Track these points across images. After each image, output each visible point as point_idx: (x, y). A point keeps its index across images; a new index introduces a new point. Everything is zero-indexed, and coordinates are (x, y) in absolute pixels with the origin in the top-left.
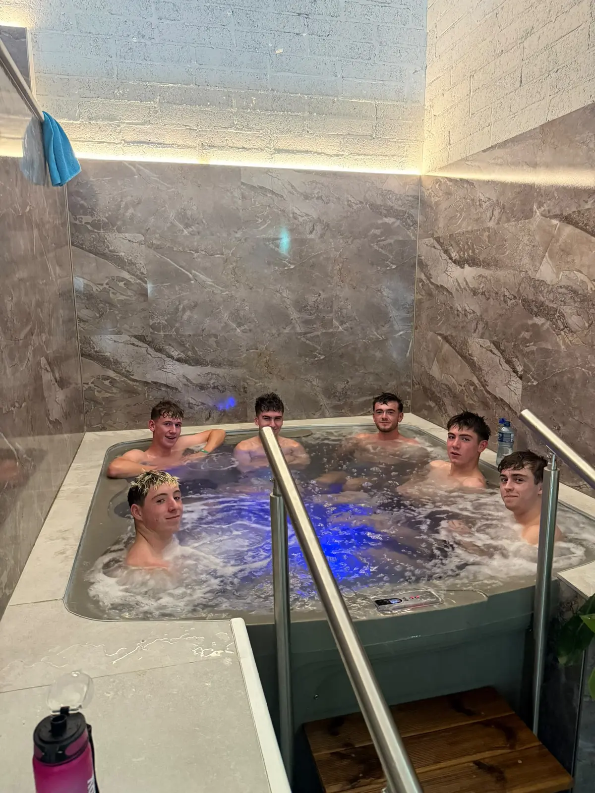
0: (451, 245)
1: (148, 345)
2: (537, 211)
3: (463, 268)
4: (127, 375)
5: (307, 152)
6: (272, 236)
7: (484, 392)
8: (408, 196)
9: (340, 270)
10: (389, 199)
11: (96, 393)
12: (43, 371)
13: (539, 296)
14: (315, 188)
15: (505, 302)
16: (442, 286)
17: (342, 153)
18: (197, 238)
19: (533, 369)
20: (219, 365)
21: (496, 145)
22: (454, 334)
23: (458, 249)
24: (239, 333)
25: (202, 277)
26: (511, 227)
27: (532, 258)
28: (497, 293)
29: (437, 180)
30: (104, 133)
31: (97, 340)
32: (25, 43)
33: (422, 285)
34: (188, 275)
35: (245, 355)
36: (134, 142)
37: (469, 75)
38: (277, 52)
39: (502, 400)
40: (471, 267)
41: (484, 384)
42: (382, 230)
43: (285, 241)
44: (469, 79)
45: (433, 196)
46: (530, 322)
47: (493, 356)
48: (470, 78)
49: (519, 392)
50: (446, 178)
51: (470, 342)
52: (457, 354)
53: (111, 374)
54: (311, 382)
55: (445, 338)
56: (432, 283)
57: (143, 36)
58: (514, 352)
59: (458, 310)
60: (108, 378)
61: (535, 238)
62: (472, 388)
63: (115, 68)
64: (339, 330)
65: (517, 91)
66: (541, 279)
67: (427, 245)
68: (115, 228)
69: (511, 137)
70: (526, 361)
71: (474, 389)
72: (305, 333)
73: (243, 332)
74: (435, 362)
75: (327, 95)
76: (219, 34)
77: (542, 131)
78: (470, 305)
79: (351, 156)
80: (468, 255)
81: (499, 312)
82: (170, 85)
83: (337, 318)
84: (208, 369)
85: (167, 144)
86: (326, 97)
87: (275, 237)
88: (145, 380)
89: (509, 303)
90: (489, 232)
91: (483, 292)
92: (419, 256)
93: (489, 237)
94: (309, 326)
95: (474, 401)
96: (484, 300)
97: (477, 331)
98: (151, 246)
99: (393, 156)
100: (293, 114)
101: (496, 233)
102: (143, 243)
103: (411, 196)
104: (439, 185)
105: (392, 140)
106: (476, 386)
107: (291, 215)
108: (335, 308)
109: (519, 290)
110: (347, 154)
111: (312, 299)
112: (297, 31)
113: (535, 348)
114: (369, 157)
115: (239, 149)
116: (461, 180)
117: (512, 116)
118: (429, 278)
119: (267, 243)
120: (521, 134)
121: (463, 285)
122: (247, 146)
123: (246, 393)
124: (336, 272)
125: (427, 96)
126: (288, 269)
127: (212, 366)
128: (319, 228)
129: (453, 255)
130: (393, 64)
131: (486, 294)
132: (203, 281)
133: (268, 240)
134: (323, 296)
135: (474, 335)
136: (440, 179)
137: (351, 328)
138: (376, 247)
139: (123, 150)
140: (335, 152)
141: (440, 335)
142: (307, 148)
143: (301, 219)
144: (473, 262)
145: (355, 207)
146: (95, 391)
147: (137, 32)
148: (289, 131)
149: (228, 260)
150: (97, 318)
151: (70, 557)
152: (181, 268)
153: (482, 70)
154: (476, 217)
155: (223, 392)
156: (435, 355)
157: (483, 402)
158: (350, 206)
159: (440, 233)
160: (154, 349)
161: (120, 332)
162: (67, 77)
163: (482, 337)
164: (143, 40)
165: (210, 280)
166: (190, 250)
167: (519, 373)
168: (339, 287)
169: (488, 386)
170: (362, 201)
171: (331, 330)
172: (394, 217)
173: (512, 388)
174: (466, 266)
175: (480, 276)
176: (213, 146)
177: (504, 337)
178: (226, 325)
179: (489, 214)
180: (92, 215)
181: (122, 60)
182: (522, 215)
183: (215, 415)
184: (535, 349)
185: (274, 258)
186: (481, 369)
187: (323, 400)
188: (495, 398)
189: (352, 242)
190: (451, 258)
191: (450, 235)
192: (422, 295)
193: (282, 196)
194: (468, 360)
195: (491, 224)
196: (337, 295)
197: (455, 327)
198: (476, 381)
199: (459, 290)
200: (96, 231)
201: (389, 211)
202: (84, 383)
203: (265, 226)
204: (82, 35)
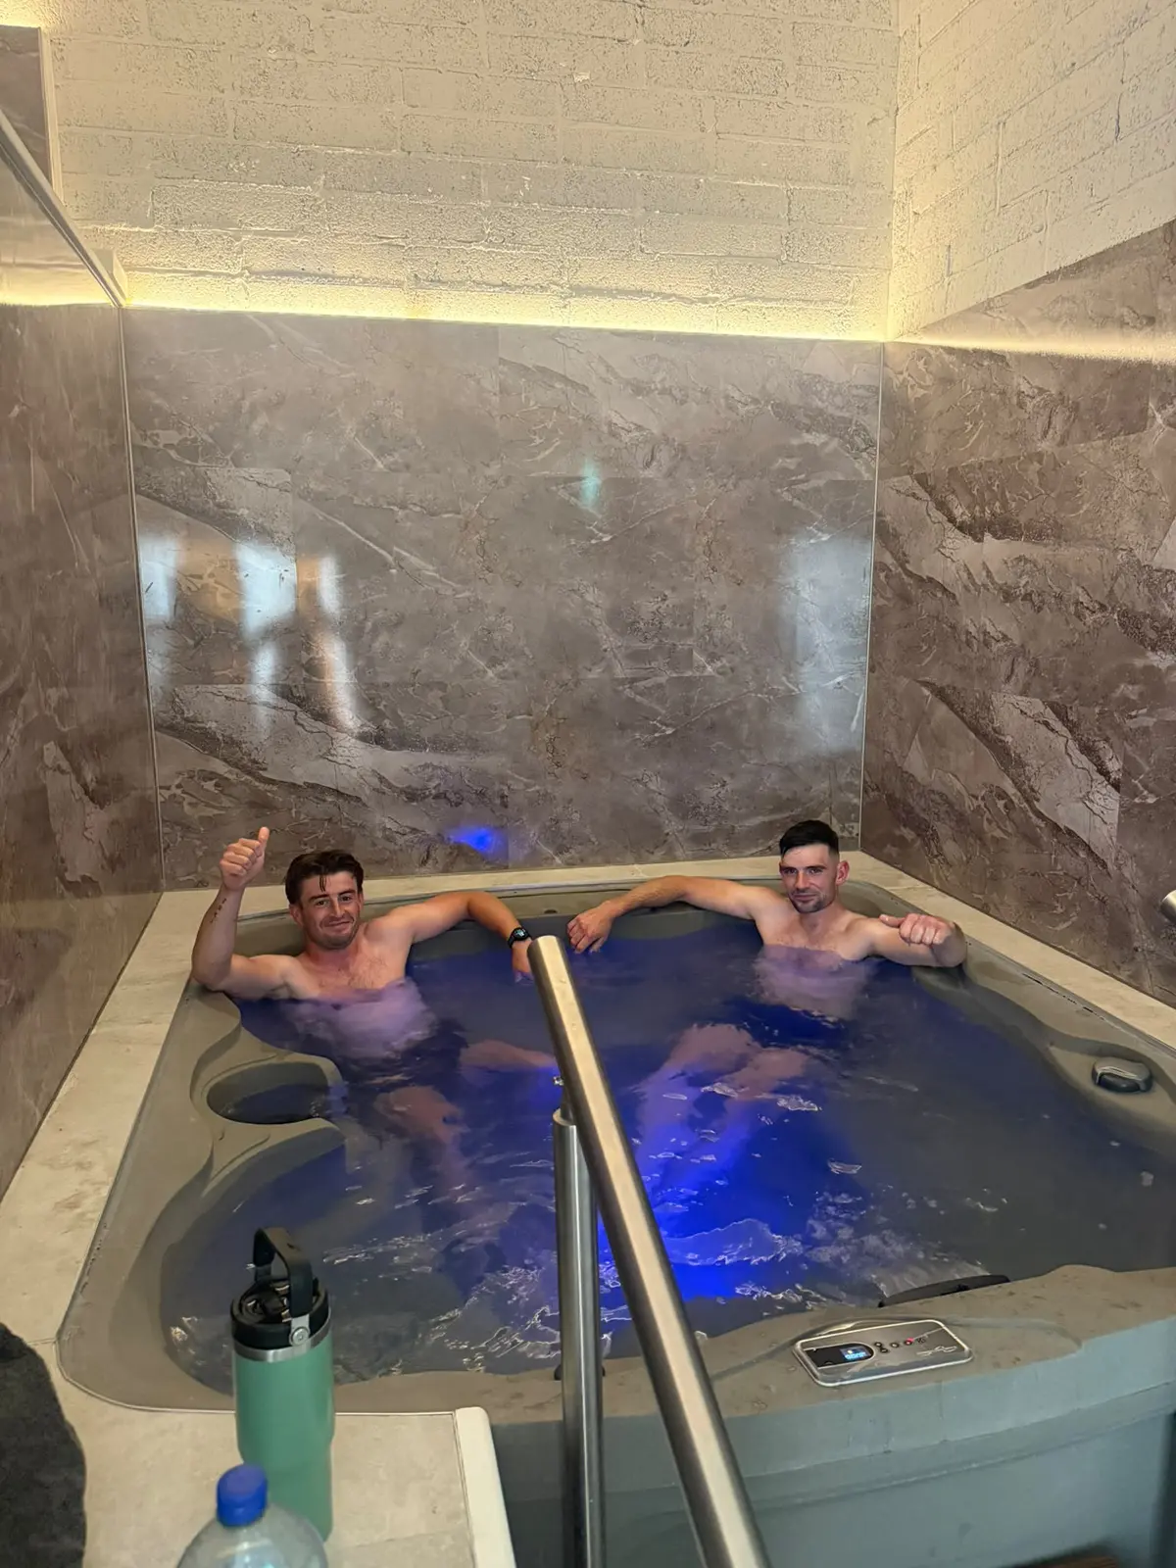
0: (953, 492)
1: (299, 705)
2: (1158, 416)
3: (980, 540)
4: (253, 769)
5: (640, 293)
6: (564, 473)
7: (1031, 814)
8: (856, 387)
9: (709, 545)
10: (816, 393)
11: (187, 808)
12: (50, 773)
13: (1164, 607)
14: (657, 370)
15: (1079, 616)
16: (931, 580)
17: (716, 295)
18: (404, 476)
19: (1147, 769)
20: (450, 748)
21: (1058, 272)
22: (959, 686)
23: (968, 498)
24: (491, 678)
25: (415, 561)
26: (1093, 452)
27: (1145, 520)
28: (1059, 597)
29: (922, 353)
30: (207, 254)
31: (189, 695)
32: (38, 61)
33: (886, 577)
34: (381, 555)
35: (503, 727)
36: (268, 273)
37: (995, 121)
38: (577, 79)
39: (1070, 832)
40: (998, 539)
41: (1030, 796)
42: (799, 460)
43: (592, 482)
44: (994, 130)
45: (912, 387)
46: (1139, 663)
47: (1051, 735)
48: (998, 128)
49: (1113, 817)
50: (942, 347)
51: (995, 703)
52: (965, 727)
53: (220, 767)
54: (645, 784)
55: (941, 694)
56: (910, 574)
57: (291, 47)
58: (1100, 729)
59: (968, 633)
60: (210, 776)
61: (1150, 474)
62: (1001, 804)
63: (231, 114)
64: (706, 674)
65: (1108, 152)
66: (1166, 567)
67: (898, 491)
68: (228, 457)
69: (1094, 253)
70: (1129, 748)
71: (1006, 806)
72: (633, 681)
73: (502, 677)
74: (916, 743)
75: (682, 172)
76: (452, 40)
77: (1168, 236)
78: (996, 621)
79: (733, 302)
80: (993, 514)
81: (1067, 639)
82: (347, 150)
83: (703, 650)
84: (427, 757)
85: (341, 278)
86: (682, 177)
87: (571, 475)
88: (291, 781)
89: (1090, 619)
90: (1040, 462)
91: (1026, 594)
92: (879, 515)
93: (1041, 474)
94: (643, 666)
95: (1005, 832)
96: (1030, 612)
97: (1014, 678)
98: (305, 495)
99: (823, 301)
100: (610, 211)
101: (1056, 464)
102: (289, 488)
103: (863, 386)
104: (925, 364)
105: (821, 267)
106: (1012, 801)
107: (605, 429)
108: (698, 624)
109: (1111, 591)
110: (725, 297)
111: (648, 606)
112: (618, 35)
113: (1150, 722)
114: (773, 304)
115: (495, 286)
116: (975, 351)
117: (1096, 207)
118: (902, 562)
119: (554, 488)
120: (1119, 245)
121: (981, 578)
122: (512, 281)
123: (506, 807)
124: (700, 549)
125: (899, 171)
126: (596, 544)
127: (435, 750)
128: (664, 456)
129: (958, 512)
130: (826, 105)
131: (1035, 597)
132: (419, 570)
133: (555, 481)
134: (673, 599)
135: (1008, 687)
136: (927, 349)
137: (732, 670)
138: (787, 497)
139: (246, 289)
140: (698, 293)
141: (926, 684)
142: (640, 284)
143: (626, 438)
144: (1004, 529)
145: (742, 410)
146: (185, 803)
147: (278, 38)
148: (602, 249)
149: (470, 526)
150: (188, 647)
151: (90, 1216)
152: (368, 542)
153: (1025, 109)
154: (1010, 431)
155: (457, 804)
156: (915, 730)
157: (1025, 836)
158: (731, 408)
159: (927, 466)
160: (312, 714)
161: (237, 677)
162: (126, 134)
163: (1024, 693)
164: (289, 56)
165: (431, 568)
166: (389, 504)
167: (1113, 776)
168: (706, 583)
169: (1038, 800)
170: (757, 396)
171: (689, 673)
172: (826, 431)
173: (1095, 808)
174: (988, 537)
175: (1019, 559)
176: (439, 281)
177: (1075, 693)
178: (465, 662)
179: (1040, 423)
180: (180, 430)
181: (246, 97)
182: (1120, 425)
183: (439, 853)
184: (1151, 724)
185: (569, 520)
186: (1021, 763)
187: (672, 825)
188: (1055, 828)
189: (735, 486)
190: (952, 520)
191: (951, 470)
192: (888, 599)
193: (586, 388)
194: (992, 741)
195: (1045, 446)
196: (702, 599)
197: (962, 669)
198: (1011, 790)
199: (972, 587)
200: (188, 462)
201: (818, 420)
202: (161, 788)
203: (551, 449)
204: (159, 44)
